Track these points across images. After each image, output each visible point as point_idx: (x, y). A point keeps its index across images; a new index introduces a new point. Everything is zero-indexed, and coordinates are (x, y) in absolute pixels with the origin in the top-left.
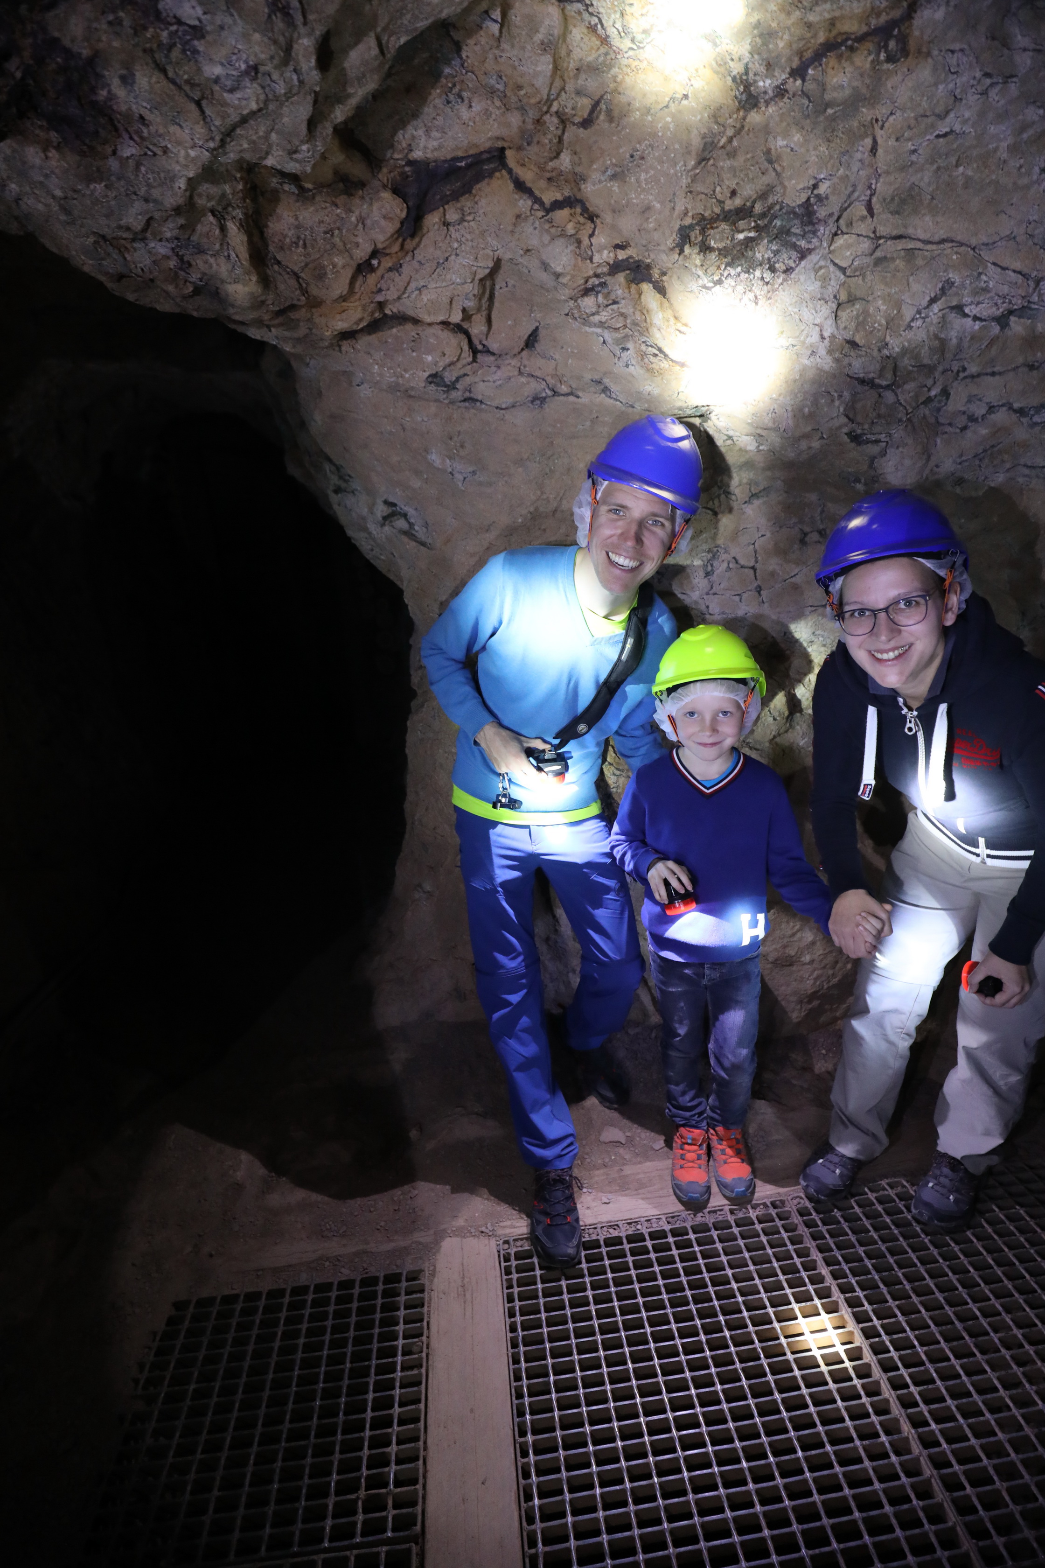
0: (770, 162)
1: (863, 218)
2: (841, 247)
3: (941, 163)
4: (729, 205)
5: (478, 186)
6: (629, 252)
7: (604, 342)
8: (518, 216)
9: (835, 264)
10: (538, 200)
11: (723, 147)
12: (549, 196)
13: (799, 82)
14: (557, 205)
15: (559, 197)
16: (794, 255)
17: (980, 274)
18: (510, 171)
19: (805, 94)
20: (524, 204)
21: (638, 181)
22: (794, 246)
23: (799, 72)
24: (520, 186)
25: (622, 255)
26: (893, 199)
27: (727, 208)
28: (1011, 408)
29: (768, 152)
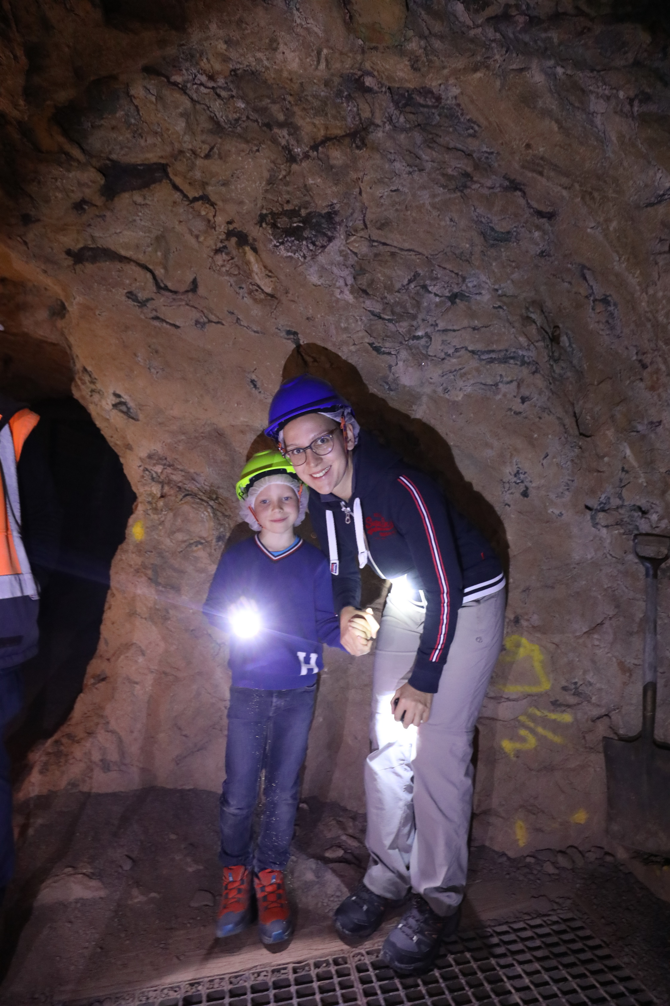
0: (308, 191)
1: (363, 229)
2: (352, 242)
3: (397, 207)
4: (287, 207)
5: (153, 185)
6: (235, 225)
7: (231, 285)
8: (175, 202)
9: (351, 250)
10: (185, 196)
11: (281, 179)
12: (192, 194)
13: (315, 153)
14: (195, 199)
15: (197, 195)
16: (326, 239)
17: (432, 270)
18: (171, 180)
19: (319, 159)
20: (177, 196)
21: (236, 188)
22: (325, 235)
23: (315, 147)
24: (176, 188)
25: (231, 227)
26: (377, 222)
27: (285, 209)
28: (466, 349)
29: (305, 186)
